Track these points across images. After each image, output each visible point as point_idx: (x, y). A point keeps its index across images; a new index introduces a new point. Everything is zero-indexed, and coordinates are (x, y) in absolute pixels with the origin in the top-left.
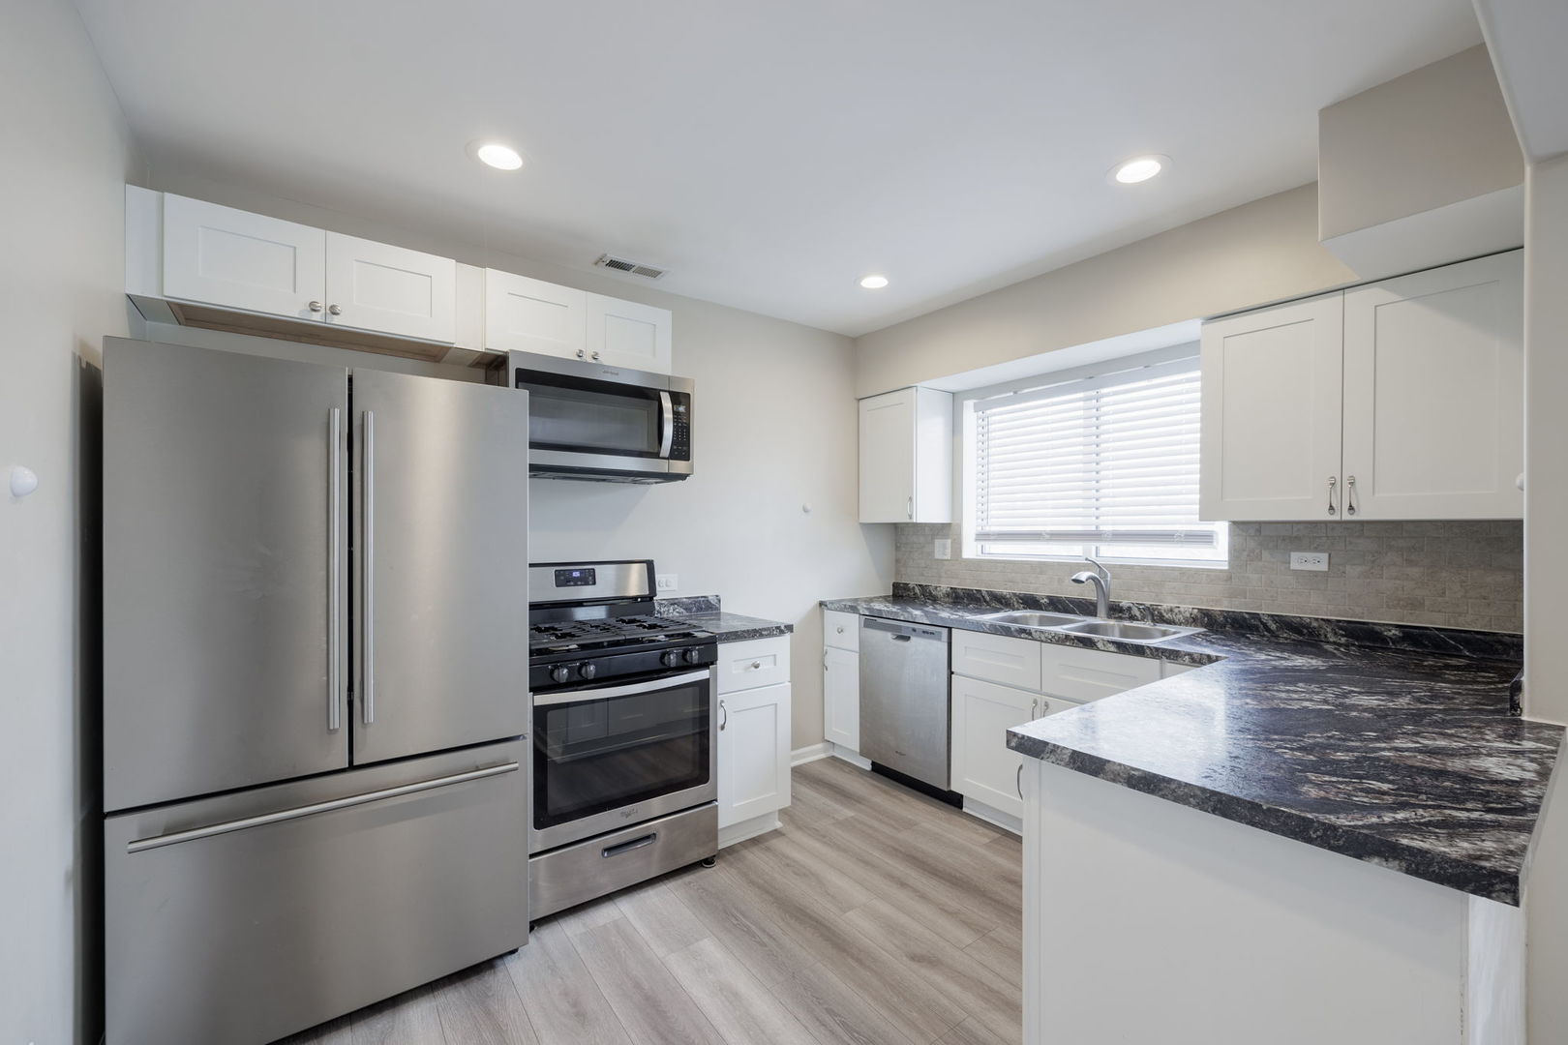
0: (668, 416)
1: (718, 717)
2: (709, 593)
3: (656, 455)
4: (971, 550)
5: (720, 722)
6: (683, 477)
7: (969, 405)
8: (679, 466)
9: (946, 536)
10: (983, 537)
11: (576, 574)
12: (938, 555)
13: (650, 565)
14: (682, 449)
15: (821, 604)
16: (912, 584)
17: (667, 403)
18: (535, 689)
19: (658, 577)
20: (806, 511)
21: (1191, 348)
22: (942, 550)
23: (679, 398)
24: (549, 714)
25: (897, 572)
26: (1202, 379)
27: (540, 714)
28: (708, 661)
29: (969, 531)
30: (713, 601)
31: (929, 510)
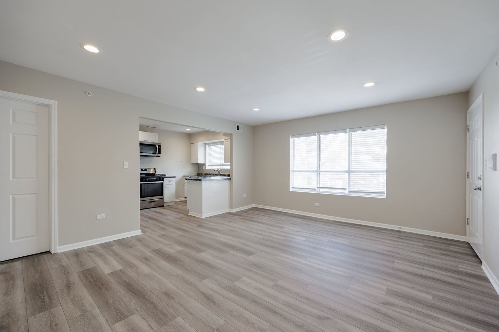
0: (157, 148)
1: (164, 188)
2: (164, 173)
3: (156, 153)
4: (208, 168)
5: (165, 188)
6: (160, 156)
7: (207, 145)
8: (159, 155)
9: (204, 166)
10: (209, 165)
11: (144, 170)
12: (203, 169)
13: (155, 169)
14: (159, 153)
15: (184, 176)
16: (200, 173)
17: (157, 146)
18: (141, 181)
19: (156, 171)
20: (181, 161)
21: (223, 142)
22: (204, 168)
23: (159, 146)
24: (142, 185)
25: (198, 172)
26: (224, 146)
27: (141, 184)
28: (163, 180)
29: (207, 164)
30: (165, 175)
31: (200, 161)
